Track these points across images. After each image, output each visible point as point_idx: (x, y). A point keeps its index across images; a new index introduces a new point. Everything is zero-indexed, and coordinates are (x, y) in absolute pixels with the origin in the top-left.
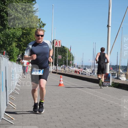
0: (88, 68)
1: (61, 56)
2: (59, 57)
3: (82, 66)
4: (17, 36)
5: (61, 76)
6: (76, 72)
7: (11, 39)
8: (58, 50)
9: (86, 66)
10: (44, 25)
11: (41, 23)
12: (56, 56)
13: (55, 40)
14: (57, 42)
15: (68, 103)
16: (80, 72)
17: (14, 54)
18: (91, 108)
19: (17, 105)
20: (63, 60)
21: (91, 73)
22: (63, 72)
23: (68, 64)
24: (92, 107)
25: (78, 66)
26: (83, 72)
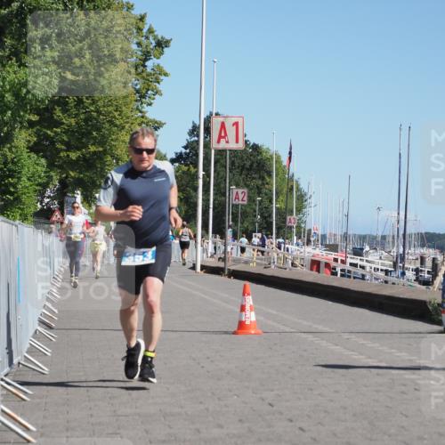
0: (371, 248)
1: (246, 190)
2: (237, 198)
3: (345, 237)
4: (37, 100)
5: (245, 286)
6: (315, 265)
7: (9, 113)
8: (233, 163)
9: (363, 238)
10: (162, 44)
11: (147, 38)
12: (220, 192)
13: (217, 114)
14: (223, 126)
15: (281, 413)
16: (334, 269)
17: (25, 182)
18: (390, 436)
19: (42, 427)
20: (255, 211)
21: (387, 272)
22: (253, 268)
23: (278, 229)
24: (393, 431)
25: (324, 237)
26: (351, 264)
